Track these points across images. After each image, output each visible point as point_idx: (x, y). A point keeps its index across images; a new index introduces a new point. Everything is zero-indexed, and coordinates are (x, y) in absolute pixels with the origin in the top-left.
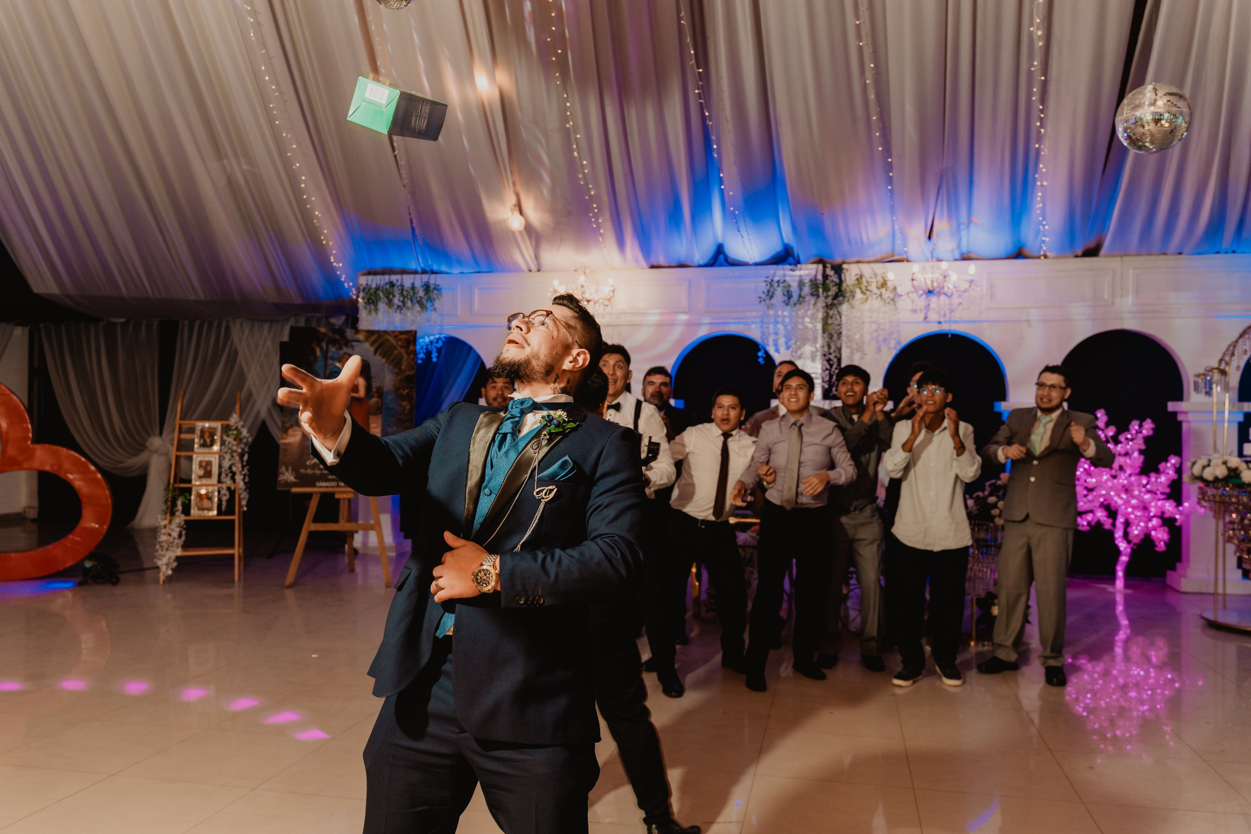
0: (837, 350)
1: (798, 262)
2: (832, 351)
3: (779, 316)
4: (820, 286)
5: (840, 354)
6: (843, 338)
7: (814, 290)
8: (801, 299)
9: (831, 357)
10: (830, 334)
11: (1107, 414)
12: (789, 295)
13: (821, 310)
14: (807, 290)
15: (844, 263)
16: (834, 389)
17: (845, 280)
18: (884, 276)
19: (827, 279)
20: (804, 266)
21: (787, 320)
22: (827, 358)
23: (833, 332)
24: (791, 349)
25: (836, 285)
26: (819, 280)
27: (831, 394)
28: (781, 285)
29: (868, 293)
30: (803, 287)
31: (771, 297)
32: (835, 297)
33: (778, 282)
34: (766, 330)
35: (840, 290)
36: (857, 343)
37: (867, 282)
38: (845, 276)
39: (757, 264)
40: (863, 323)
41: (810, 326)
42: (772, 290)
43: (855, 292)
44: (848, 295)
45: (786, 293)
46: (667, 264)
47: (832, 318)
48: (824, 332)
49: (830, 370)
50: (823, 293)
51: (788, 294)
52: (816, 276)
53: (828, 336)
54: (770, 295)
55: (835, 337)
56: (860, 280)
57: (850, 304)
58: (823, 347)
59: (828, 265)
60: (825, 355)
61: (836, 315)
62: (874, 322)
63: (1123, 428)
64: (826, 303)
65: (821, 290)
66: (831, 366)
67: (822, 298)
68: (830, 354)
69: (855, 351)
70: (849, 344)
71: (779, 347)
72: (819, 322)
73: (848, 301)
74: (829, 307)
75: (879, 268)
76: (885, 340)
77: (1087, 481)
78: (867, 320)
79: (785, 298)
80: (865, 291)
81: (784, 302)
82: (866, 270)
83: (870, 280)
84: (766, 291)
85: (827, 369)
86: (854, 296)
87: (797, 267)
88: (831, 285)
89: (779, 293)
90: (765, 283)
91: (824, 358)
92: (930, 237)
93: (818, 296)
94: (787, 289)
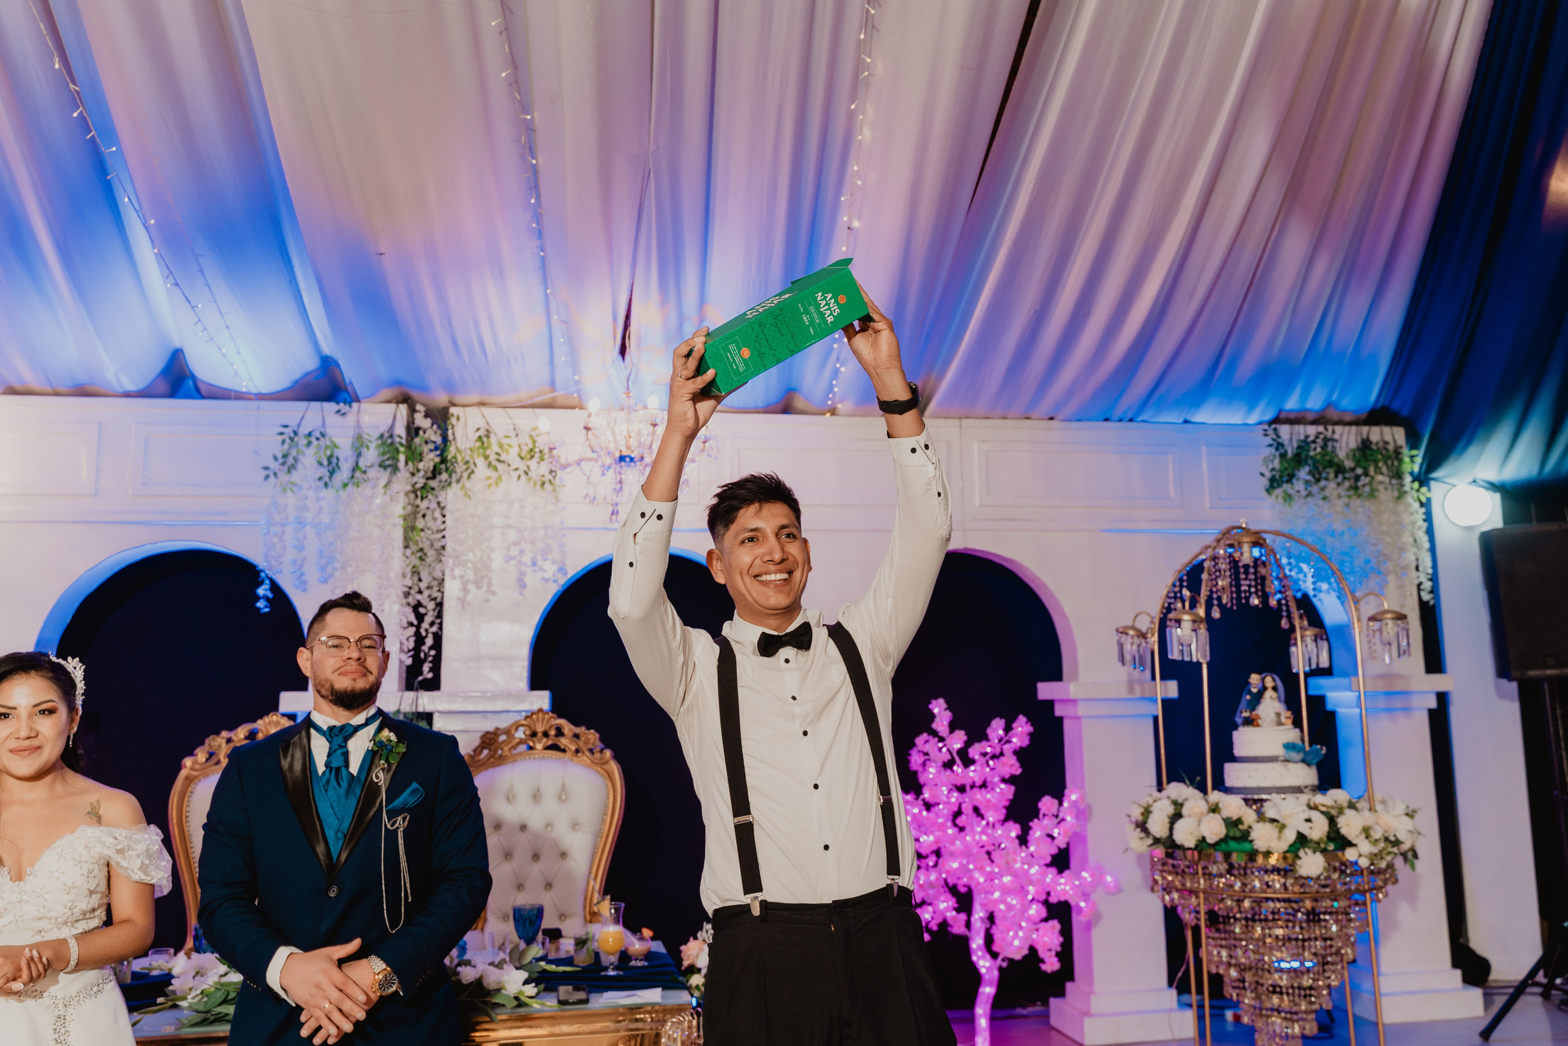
0: (435, 583)
1: (353, 399)
2: (423, 585)
3: (307, 509)
4: (402, 449)
5: (443, 593)
6: (449, 562)
7: (386, 457)
8: (358, 474)
9: (419, 597)
10: (421, 550)
11: (950, 708)
12: (332, 465)
13: (402, 500)
14: (371, 456)
15: (454, 405)
16: (426, 667)
17: (454, 439)
18: (534, 434)
19: (417, 434)
20: (365, 406)
21: (325, 519)
22: (411, 600)
23: (426, 545)
24: (332, 580)
25: (436, 449)
26: (400, 437)
27: (420, 678)
28: (315, 442)
29: (500, 466)
30: (364, 450)
31: (291, 469)
32: (435, 473)
33: (310, 435)
34: (275, 540)
35: (443, 461)
36: (476, 570)
37: (501, 445)
38: (453, 428)
39: (261, 397)
40: (491, 527)
41: (377, 532)
42: (294, 452)
43: (475, 465)
44: (460, 468)
45: (325, 462)
46: (49, 389)
47: (424, 516)
48: (406, 547)
49: (418, 627)
50: (406, 463)
51: (330, 463)
52: (392, 427)
53: (413, 553)
54: (288, 462)
55: (431, 554)
56: (485, 439)
57: (463, 487)
58: (404, 576)
59: (419, 407)
60: (407, 595)
61: (433, 511)
62: (510, 527)
63: (977, 735)
64: (414, 485)
65: (402, 458)
66: (420, 617)
67: (403, 474)
68: (420, 592)
69: (472, 588)
70: (458, 572)
71: (304, 578)
72: (394, 525)
73: (458, 481)
74: (419, 493)
75: (525, 419)
76: (534, 564)
77: (921, 840)
78: (498, 521)
79: (324, 472)
80: (494, 463)
81: (320, 479)
82: (499, 420)
83: (505, 441)
84: (279, 456)
85: (411, 624)
86: (473, 472)
87: (350, 406)
88: (425, 449)
89: (309, 459)
90: (281, 438)
91: (404, 601)
92: (623, 351)
93: (395, 469)
94: (329, 453)
